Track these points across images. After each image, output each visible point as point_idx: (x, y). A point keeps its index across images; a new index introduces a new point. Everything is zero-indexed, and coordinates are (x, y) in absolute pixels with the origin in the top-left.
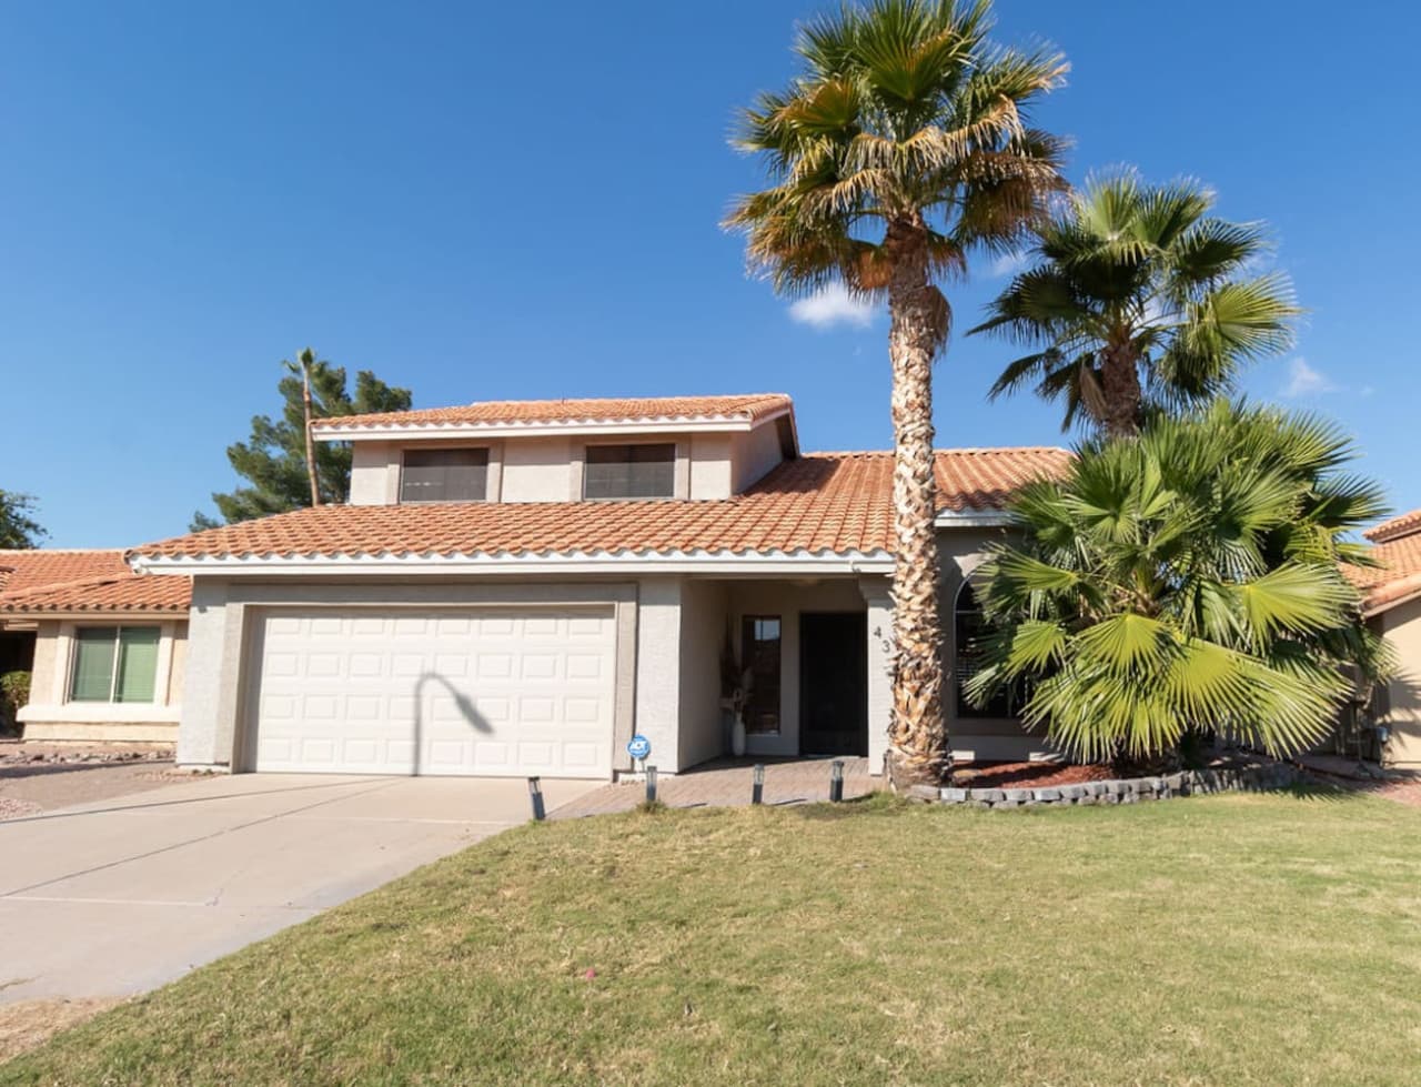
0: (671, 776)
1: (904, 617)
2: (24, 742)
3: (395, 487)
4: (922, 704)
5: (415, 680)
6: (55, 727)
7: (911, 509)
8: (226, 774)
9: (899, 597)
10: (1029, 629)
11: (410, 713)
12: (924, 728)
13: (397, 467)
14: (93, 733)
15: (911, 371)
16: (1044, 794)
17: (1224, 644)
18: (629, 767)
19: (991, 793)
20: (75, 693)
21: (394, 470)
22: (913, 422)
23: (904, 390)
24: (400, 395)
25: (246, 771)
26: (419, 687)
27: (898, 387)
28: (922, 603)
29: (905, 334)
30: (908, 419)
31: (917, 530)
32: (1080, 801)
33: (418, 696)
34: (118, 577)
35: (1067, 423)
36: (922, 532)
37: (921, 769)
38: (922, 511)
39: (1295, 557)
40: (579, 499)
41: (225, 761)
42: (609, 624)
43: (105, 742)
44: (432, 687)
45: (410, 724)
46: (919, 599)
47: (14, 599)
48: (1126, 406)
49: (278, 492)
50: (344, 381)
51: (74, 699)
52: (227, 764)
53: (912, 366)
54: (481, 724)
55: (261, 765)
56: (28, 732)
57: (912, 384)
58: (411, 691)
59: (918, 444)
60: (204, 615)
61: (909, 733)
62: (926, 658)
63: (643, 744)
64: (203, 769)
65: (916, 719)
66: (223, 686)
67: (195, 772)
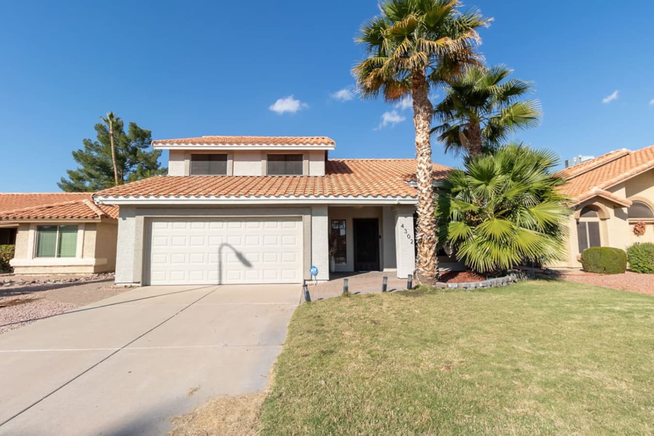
0: (326, 281)
1: (424, 220)
2: (14, 275)
3: (188, 169)
4: (432, 252)
5: (218, 246)
6: (29, 268)
7: (426, 181)
8: (139, 287)
9: (421, 213)
10: (453, 224)
11: (217, 259)
12: (432, 261)
13: (189, 161)
14: (48, 270)
15: (425, 129)
16: (483, 284)
17: (530, 229)
18: (310, 279)
19: (466, 284)
20: (38, 253)
21: (187, 162)
22: (425, 148)
23: (422, 136)
24: (147, 133)
25: (146, 285)
26: (220, 249)
27: (419, 135)
28: (431, 215)
29: (422, 116)
30: (423, 147)
31: (428, 188)
32: (492, 286)
33: (220, 253)
34: (54, 205)
35: (446, 152)
36: (430, 189)
37: (431, 276)
38: (430, 181)
39: (546, 200)
40: (265, 175)
41: (138, 281)
42: (301, 223)
43: (54, 274)
44: (225, 249)
45: (217, 264)
46: (430, 214)
47: (8, 214)
48: (478, 145)
49: (97, 170)
50: (123, 126)
51: (38, 256)
52: (139, 283)
53: (425, 127)
54: (247, 264)
55: (152, 283)
56: (16, 271)
57: (425, 134)
58: (217, 251)
59: (427, 156)
60: (125, 221)
61: (427, 263)
62: (432, 235)
63: (315, 269)
64: (129, 285)
65: (430, 258)
66: (136, 250)
67: (126, 286)
